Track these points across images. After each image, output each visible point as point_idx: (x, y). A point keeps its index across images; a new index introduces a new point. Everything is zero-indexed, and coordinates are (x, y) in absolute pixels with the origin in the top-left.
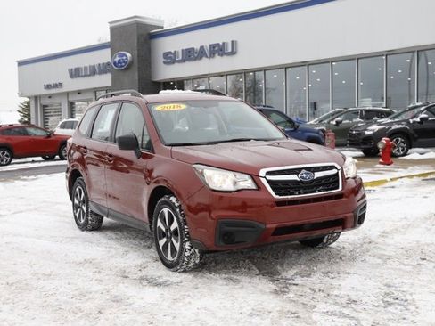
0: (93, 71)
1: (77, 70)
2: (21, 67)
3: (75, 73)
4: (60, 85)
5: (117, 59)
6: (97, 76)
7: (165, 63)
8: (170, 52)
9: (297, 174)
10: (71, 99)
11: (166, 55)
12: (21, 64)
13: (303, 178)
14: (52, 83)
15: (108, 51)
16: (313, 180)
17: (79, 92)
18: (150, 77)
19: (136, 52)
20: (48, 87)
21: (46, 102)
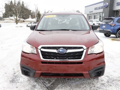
0: (99, 8)
1: (96, 8)
2: (86, 8)
3: (96, 9)
4: (92, 12)
5: (105, 5)
6: (100, 9)
7: (117, 5)
8: (119, 2)
9: (57, 49)
10: (95, 15)
11: (117, 3)
12: (86, 7)
13: (60, 52)
14: (91, 11)
15: (103, 3)
16: (66, 53)
17: (96, 13)
18: (113, 9)
19: (109, 3)
20: (90, 12)
21: (90, 15)
